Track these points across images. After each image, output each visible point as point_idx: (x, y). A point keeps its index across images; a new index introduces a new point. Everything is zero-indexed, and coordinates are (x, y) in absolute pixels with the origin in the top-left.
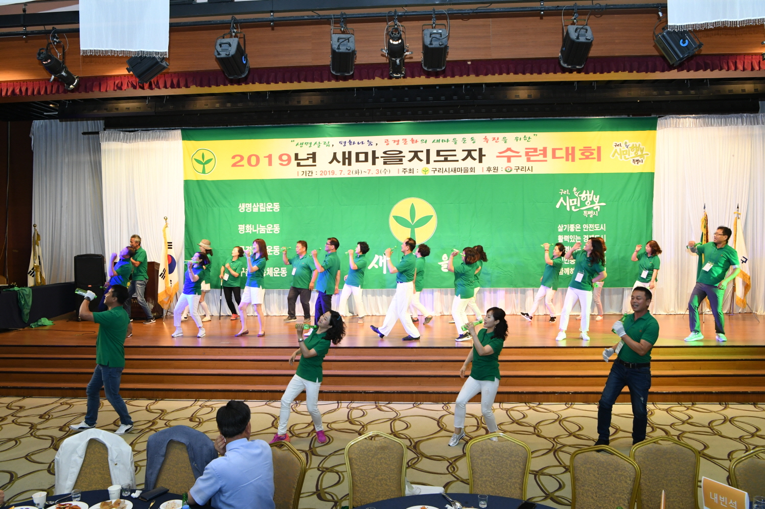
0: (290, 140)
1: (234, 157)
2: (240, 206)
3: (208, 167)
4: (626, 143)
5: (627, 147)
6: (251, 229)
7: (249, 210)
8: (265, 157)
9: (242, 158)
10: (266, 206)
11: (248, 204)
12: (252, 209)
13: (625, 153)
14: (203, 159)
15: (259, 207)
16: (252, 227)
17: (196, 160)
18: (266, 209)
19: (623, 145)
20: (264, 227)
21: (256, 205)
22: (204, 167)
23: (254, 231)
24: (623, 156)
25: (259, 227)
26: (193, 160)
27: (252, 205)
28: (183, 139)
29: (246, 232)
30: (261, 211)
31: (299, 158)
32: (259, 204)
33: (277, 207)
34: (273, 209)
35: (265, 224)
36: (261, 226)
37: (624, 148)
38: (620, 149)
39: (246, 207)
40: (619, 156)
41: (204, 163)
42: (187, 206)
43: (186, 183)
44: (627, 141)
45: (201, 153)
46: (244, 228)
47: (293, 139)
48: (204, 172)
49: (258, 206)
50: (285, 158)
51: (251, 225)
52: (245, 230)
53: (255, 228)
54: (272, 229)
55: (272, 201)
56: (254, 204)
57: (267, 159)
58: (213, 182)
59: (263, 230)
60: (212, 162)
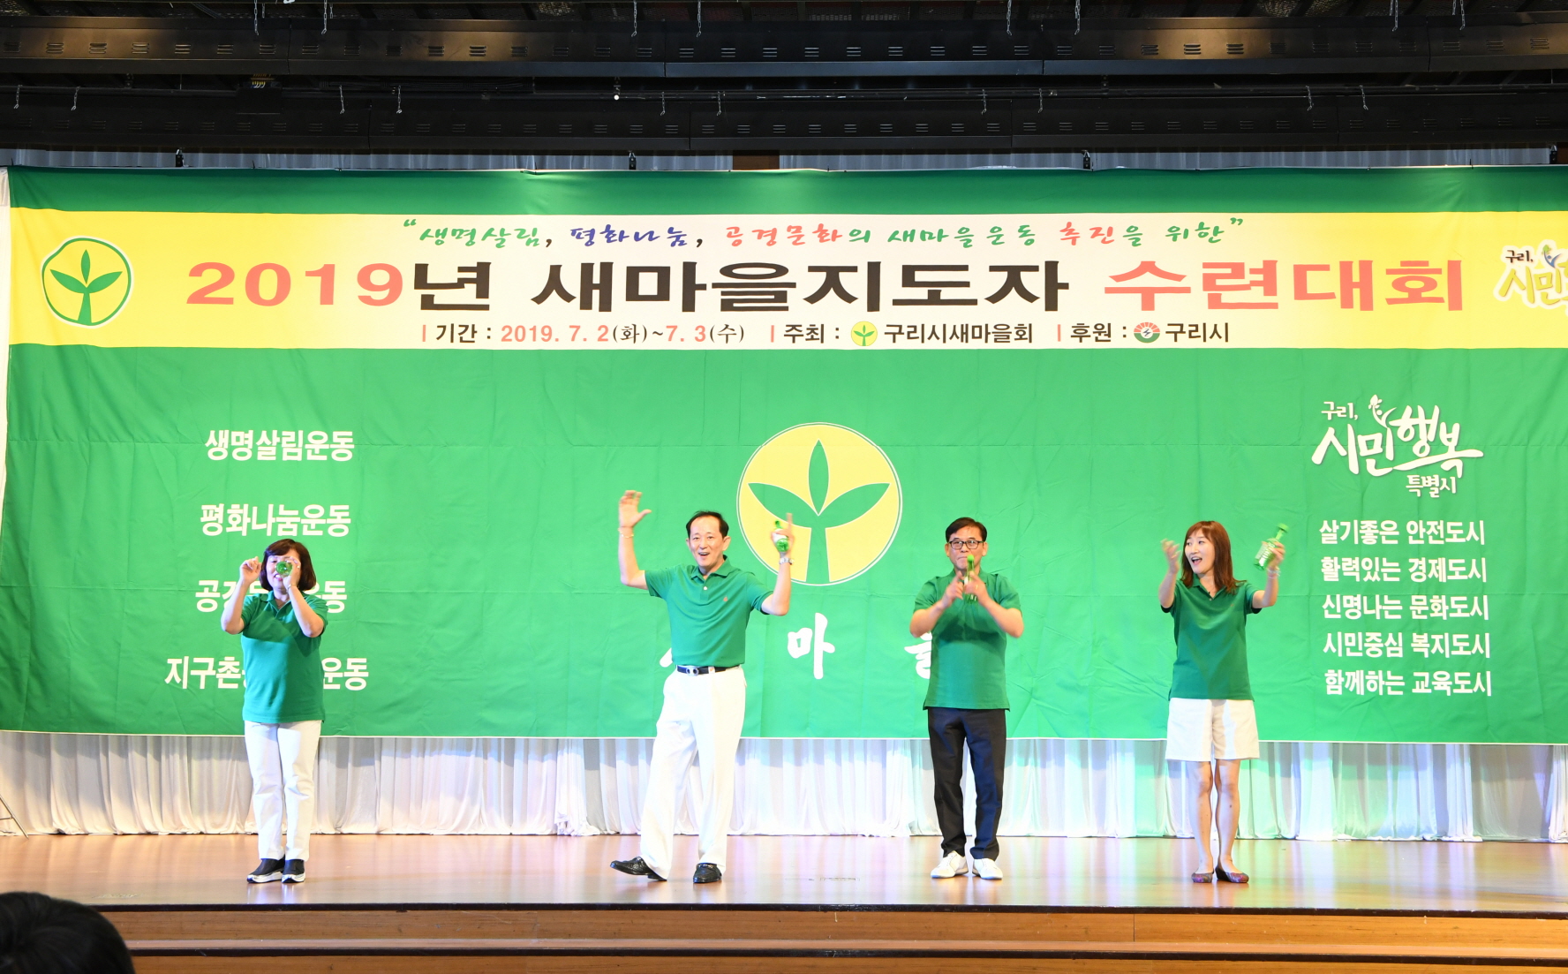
0: (404, 218)
1: (197, 271)
2: (212, 440)
3: (101, 302)
4: (1546, 250)
5: (1552, 264)
6: (246, 520)
7: (243, 454)
8: (309, 274)
9: (227, 275)
10: (306, 441)
11: (241, 434)
12: (255, 450)
13: (1544, 281)
14: (86, 275)
15: (279, 444)
16: (250, 515)
17: (59, 276)
18: (305, 452)
19: (1537, 255)
20: (296, 513)
21: (270, 437)
22: (86, 303)
23: (255, 527)
24: (1538, 294)
25: (276, 514)
26: (50, 279)
27: (257, 437)
28: (16, 201)
29: (228, 530)
30: (285, 458)
31: (430, 280)
32: (280, 435)
33: (343, 445)
34: (328, 452)
35: (297, 504)
36: (282, 511)
37: (1539, 266)
38: (1528, 270)
39: (234, 443)
40: (1524, 294)
41: (87, 286)
42: (16, 435)
43: (19, 354)
44: (1552, 244)
45: (77, 250)
46: (220, 517)
47: (411, 217)
48: (85, 318)
49: (276, 440)
50: (380, 278)
51: (246, 506)
52: (226, 524)
53: (262, 519)
54: (323, 522)
55: (328, 424)
56: (264, 433)
57: (318, 280)
58: (118, 352)
59: (288, 526)
60: (119, 286)
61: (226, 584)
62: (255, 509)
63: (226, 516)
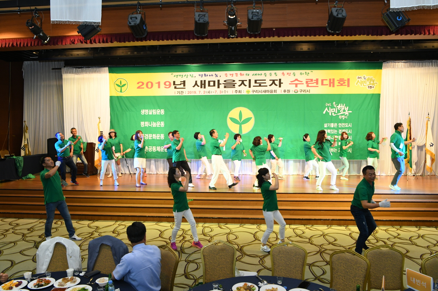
1: (138, 83)
2: (142, 111)
3: (123, 89)
4: (364, 77)
5: (365, 79)
6: (148, 124)
7: (147, 114)
8: (156, 83)
9: (143, 84)
10: (157, 111)
11: (146, 110)
12: (149, 113)
13: (363, 82)
14: (121, 84)
15: (152, 112)
17: (117, 85)
18: (156, 113)
19: (363, 78)
22: (121, 89)
24: (362, 84)
25: (152, 123)
26: (115, 85)
27: (149, 111)
28: (110, 72)
30: (154, 114)
31: (176, 84)
32: (152, 110)
33: (162, 112)
34: (160, 113)
35: (156, 122)
37: (363, 79)
38: (361, 80)
39: (145, 112)
40: (360, 84)
41: (121, 86)
42: (111, 111)
43: (111, 98)
44: (365, 76)
45: (119, 80)
46: (144, 124)
47: (172, 73)
48: (121, 91)
50: (167, 84)
52: (145, 125)
53: (150, 124)
54: (160, 124)
55: (160, 108)
56: (150, 110)
57: (158, 84)
58: (126, 97)
59: (154, 125)
60: (126, 86)
61: (145, 135)
62: (149, 122)
63: (145, 124)
